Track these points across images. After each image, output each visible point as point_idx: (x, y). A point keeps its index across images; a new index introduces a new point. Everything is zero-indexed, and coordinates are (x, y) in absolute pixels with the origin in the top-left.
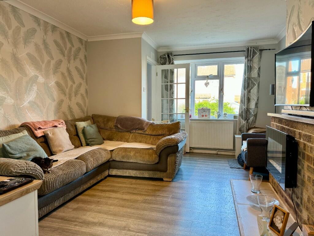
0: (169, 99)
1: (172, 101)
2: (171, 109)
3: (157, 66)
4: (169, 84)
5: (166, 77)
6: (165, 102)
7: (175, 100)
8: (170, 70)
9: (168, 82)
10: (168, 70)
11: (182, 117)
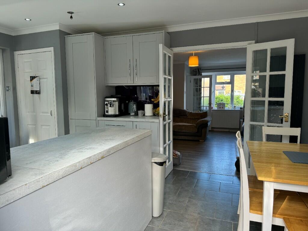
0: (198, 97)
1: (200, 98)
2: (200, 103)
3: (191, 76)
4: (198, 88)
5: (196, 83)
6: (195, 99)
7: (202, 98)
8: (199, 79)
9: (198, 87)
10: (198, 79)
11: (206, 108)
